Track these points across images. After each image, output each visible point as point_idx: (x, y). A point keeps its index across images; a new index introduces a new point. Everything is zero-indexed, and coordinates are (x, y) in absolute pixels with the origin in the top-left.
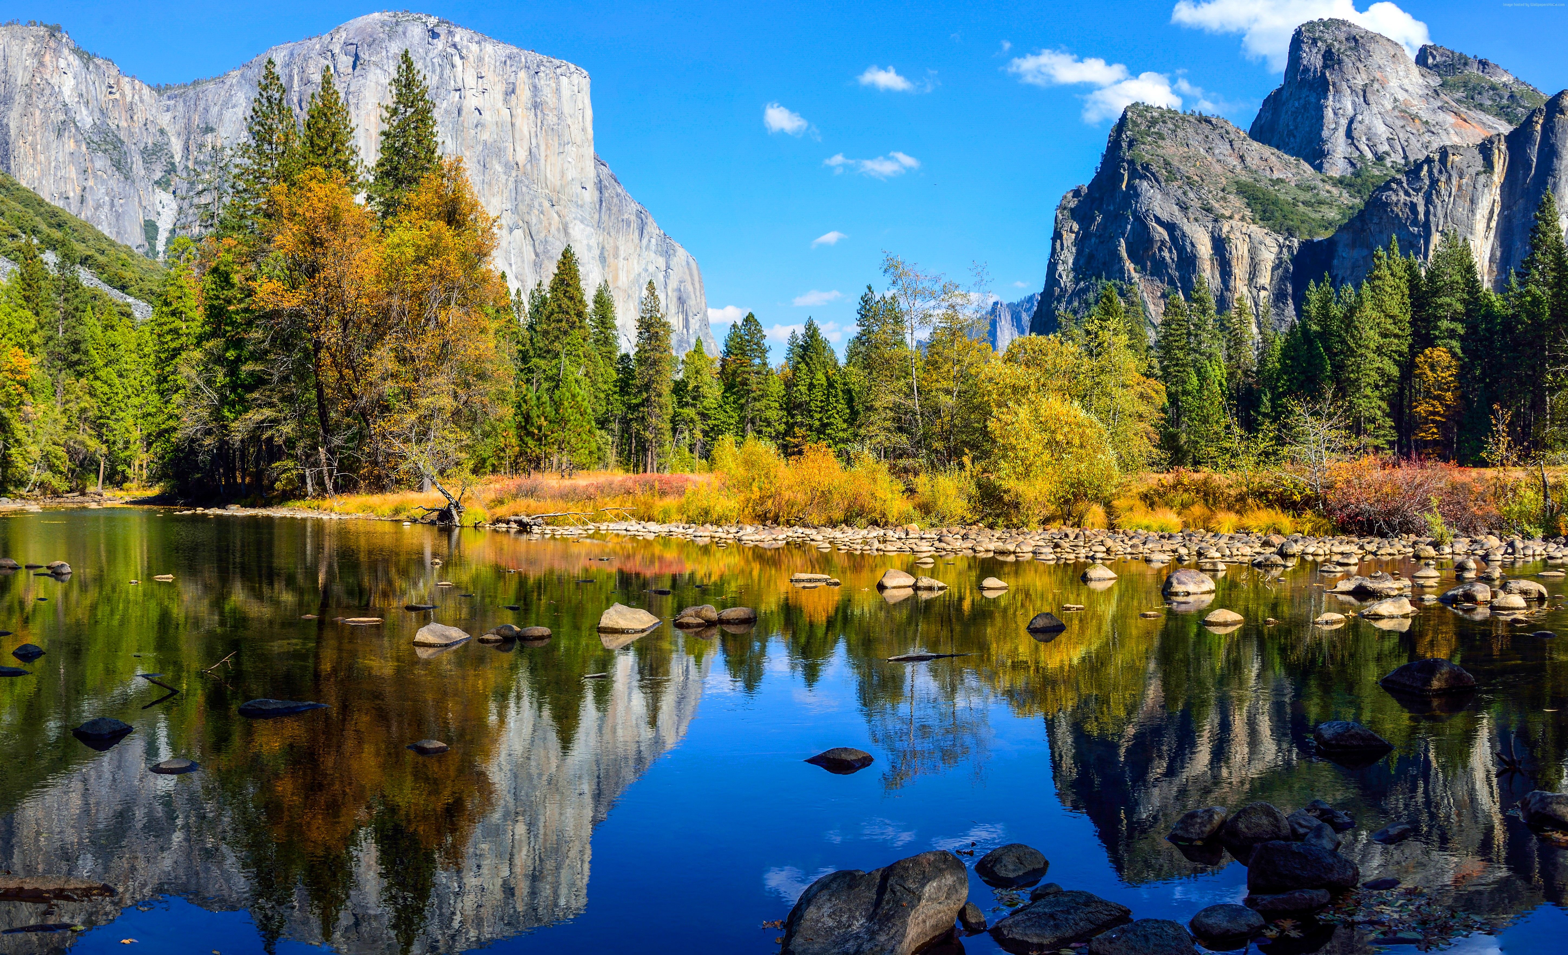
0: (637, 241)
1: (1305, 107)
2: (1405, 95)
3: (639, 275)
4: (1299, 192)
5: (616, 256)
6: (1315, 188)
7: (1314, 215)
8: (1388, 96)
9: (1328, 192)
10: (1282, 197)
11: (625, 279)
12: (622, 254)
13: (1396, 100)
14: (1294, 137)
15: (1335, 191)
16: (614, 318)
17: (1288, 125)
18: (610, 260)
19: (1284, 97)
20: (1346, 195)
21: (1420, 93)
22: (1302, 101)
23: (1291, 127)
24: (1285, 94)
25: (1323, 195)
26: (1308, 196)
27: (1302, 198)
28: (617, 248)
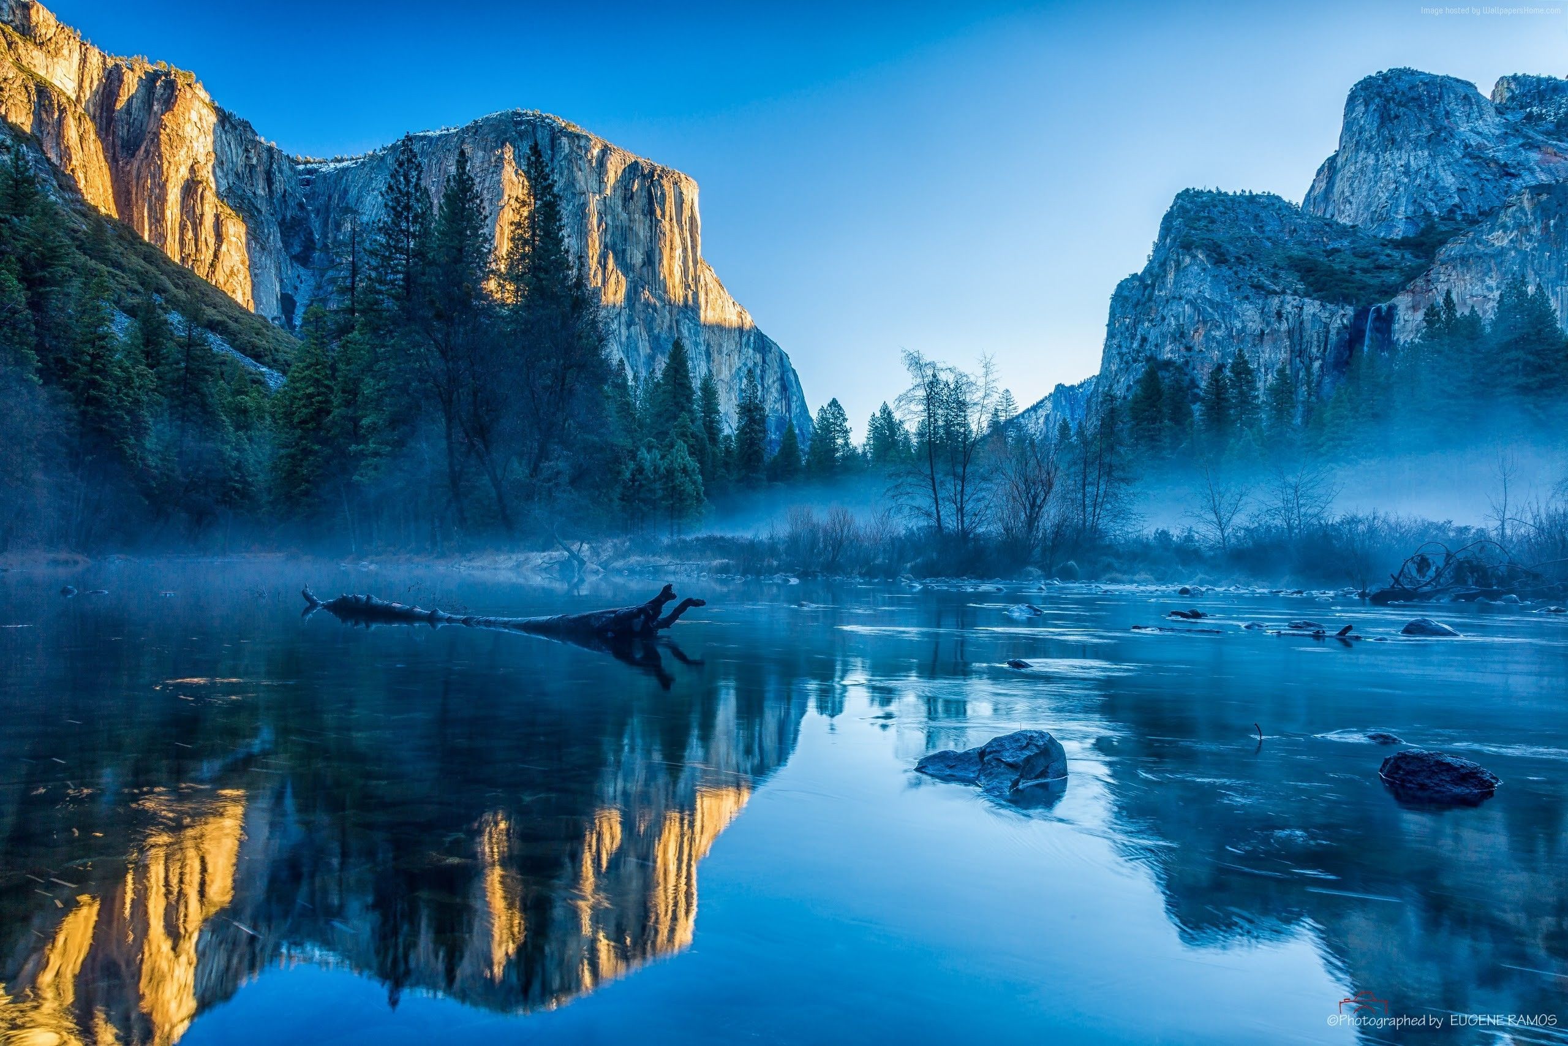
0: (737, 339)
1: (1362, 171)
2: (1479, 139)
3: (740, 369)
4: (1355, 260)
5: (720, 352)
6: (1373, 254)
7: (1373, 282)
8: (1457, 143)
9: (1388, 255)
10: (1336, 267)
11: (727, 373)
12: (725, 351)
13: (1467, 146)
14: (1351, 203)
15: (1396, 254)
16: (717, 404)
17: (1343, 192)
18: (715, 355)
19: (1339, 164)
20: (1408, 256)
21: (1497, 132)
22: (1359, 165)
23: (1347, 194)
24: (1340, 161)
25: (1383, 260)
26: (1365, 263)
27: (1358, 266)
28: (721, 345)
